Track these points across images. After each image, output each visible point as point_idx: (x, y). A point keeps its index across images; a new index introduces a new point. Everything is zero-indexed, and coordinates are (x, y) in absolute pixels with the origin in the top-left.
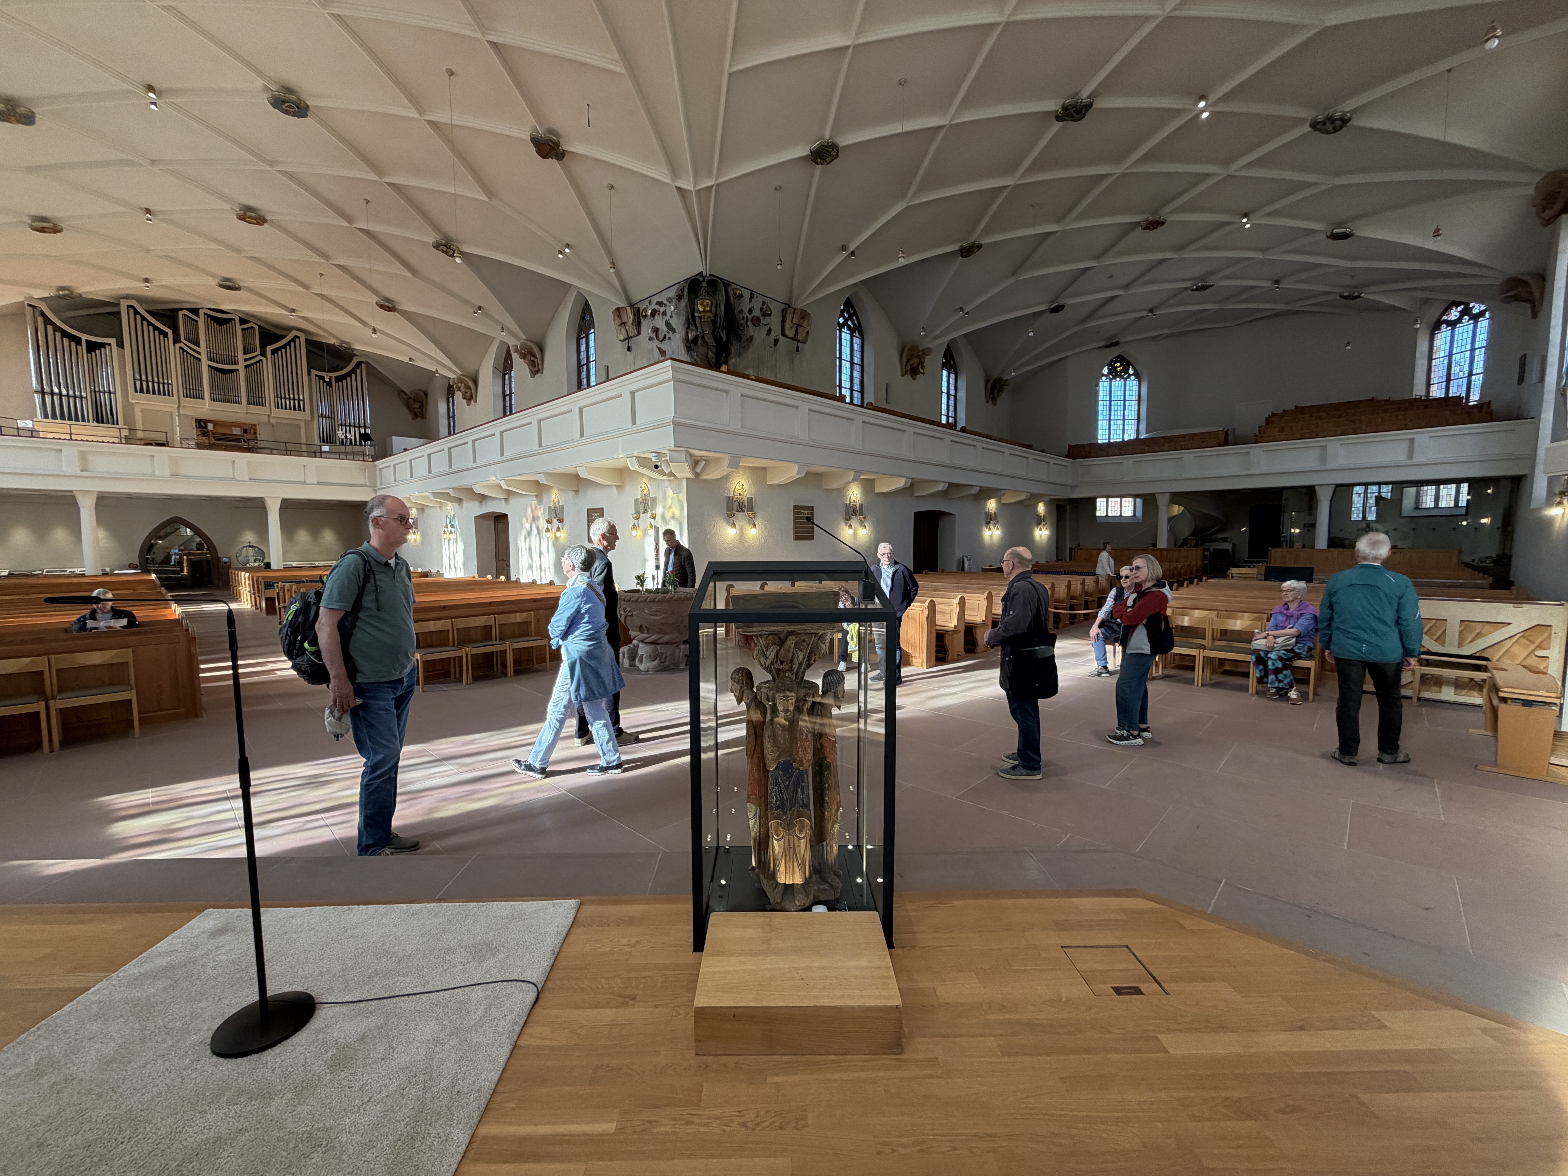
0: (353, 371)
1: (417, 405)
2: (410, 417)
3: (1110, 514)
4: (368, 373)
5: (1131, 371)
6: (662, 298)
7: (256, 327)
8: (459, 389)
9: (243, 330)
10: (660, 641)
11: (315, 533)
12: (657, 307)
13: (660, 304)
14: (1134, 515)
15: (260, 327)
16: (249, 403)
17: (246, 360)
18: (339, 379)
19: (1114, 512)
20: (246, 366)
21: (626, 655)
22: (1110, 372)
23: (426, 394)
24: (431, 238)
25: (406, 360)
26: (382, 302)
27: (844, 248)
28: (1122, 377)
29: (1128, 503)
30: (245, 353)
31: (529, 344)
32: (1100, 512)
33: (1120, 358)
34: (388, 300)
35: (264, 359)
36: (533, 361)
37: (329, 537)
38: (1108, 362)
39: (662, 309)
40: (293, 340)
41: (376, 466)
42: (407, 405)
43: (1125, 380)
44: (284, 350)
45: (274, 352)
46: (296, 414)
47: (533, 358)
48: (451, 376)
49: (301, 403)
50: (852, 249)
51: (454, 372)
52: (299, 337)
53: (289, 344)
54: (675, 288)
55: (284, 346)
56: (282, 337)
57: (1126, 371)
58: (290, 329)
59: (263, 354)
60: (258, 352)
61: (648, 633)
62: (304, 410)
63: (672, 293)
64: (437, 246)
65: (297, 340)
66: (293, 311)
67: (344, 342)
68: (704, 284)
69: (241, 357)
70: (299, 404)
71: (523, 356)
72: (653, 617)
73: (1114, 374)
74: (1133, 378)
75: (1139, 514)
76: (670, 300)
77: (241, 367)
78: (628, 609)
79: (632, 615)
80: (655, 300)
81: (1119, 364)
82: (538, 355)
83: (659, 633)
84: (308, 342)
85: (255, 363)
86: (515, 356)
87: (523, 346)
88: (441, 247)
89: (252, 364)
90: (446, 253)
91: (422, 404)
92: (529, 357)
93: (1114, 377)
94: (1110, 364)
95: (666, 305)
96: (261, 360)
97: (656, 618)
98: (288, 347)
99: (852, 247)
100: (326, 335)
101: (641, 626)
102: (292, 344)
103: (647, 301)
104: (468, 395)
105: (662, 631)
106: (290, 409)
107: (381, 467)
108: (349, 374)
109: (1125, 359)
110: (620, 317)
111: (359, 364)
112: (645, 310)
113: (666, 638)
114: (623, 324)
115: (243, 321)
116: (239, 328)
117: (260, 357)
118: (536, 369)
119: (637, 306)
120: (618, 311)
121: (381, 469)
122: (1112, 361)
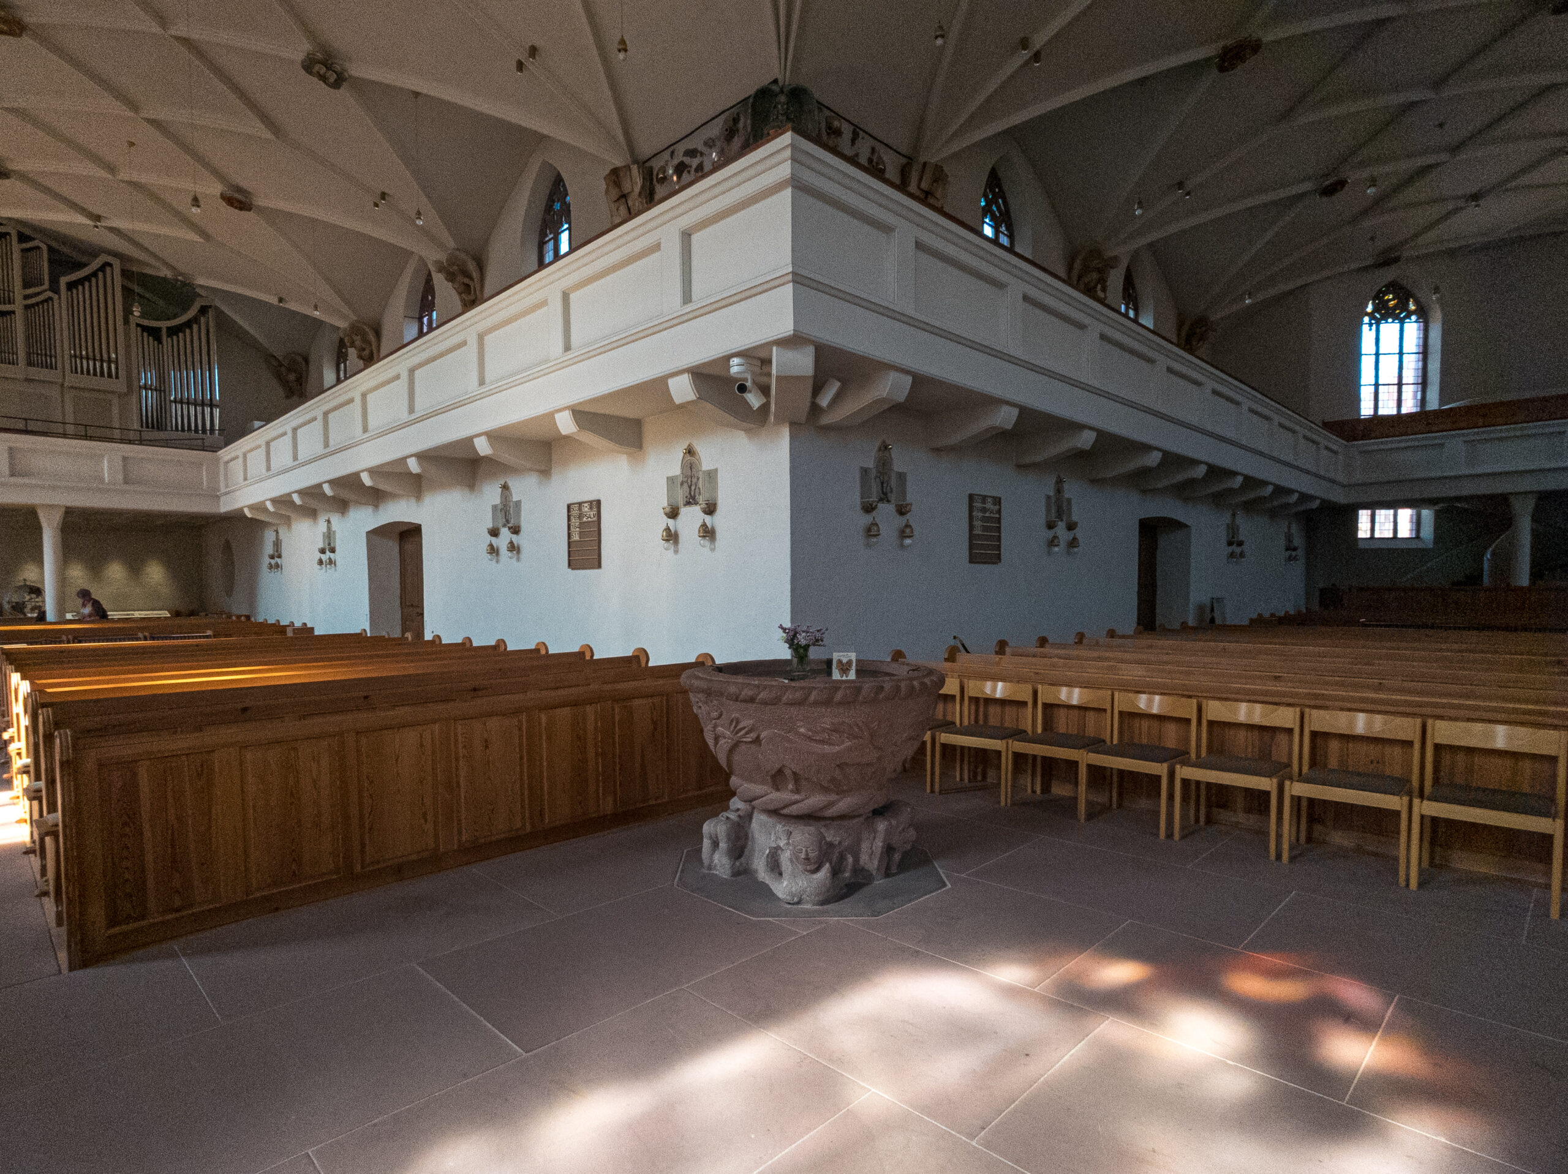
0: (195, 320)
1: (292, 377)
2: (281, 392)
3: (1377, 535)
4: (219, 326)
5: (1412, 307)
6: (696, 143)
7: (44, 247)
8: (353, 345)
9: (24, 251)
10: (830, 812)
11: (135, 568)
12: (687, 160)
13: (692, 153)
14: (1418, 537)
15: (51, 249)
16: (30, 364)
17: (26, 297)
18: (173, 331)
19: (1384, 531)
20: (27, 307)
21: (723, 845)
22: (1375, 310)
23: (306, 360)
24: (299, 49)
25: (274, 301)
26: (230, 193)
27: (1024, 44)
28: (1396, 317)
29: (1405, 515)
30: (26, 285)
31: (463, 256)
32: (1363, 532)
33: (1394, 287)
34: (239, 190)
35: (56, 297)
36: (468, 286)
37: (155, 573)
38: (1374, 293)
39: (695, 162)
40: (102, 268)
41: (218, 459)
42: (279, 376)
43: (1402, 322)
44: (87, 284)
45: (71, 286)
46: (105, 383)
47: (466, 281)
48: (342, 324)
49: (113, 366)
50: (1038, 47)
51: (344, 317)
52: (110, 265)
53: (94, 274)
54: (720, 121)
55: (88, 278)
56: (81, 266)
57: (1403, 306)
58: (94, 252)
59: (54, 288)
60: (46, 286)
61: (797, 791)
62: (117, 377)
63: (715, 130)
64: (308, 65)
65: (108, 270)
66: (98, 218)
67: (181, 274)
68: (783, 98)
69: (18, 291)
70: (109, 368)
71: (451, 277)
72: (819, 748)
73: (1384, 313)
74: (1414, 318)
75: (1428, 532)
76: (710, 144)
77: (18, 306)
78: (746, 723)
79: (757, 741)
80: (681, 148)
81: (1391, 296)
82: (475, 275)
83: (825, 790)
84: (125, 273)
85: (43, 302)
86: (439, 279)
87: (452, 260)
88: (317, 67)
89: (37, 304)
90: (323, 78)
91: (301, 377)
92: (461, 279)
93: (1384, 318)
94: (1378, 297)
95: (702, 154)
96: (51, 299)
97: (827, 749)
98: (94, 280)
99: (1039, 40)
100: (152, 261)
101: (780, 772)
102: (100, 275)
103: (667, 153)
104: (367, 352)
105: (837, 787)
106: (95, 374)
107: (226, 458)
108: (188, 324)
109: (1401, 288)
110: (617, 184)
111: (204, 310)
112: (663, 169)
113: (844, 804)
114: (624, 197)
115: (23, 238)
116: (16, 247)
117: (49, 294)
118: (472, 297)
119: (647, 165)
120: (615, 176)
121: (227, 462)
122: (1380, 291)
